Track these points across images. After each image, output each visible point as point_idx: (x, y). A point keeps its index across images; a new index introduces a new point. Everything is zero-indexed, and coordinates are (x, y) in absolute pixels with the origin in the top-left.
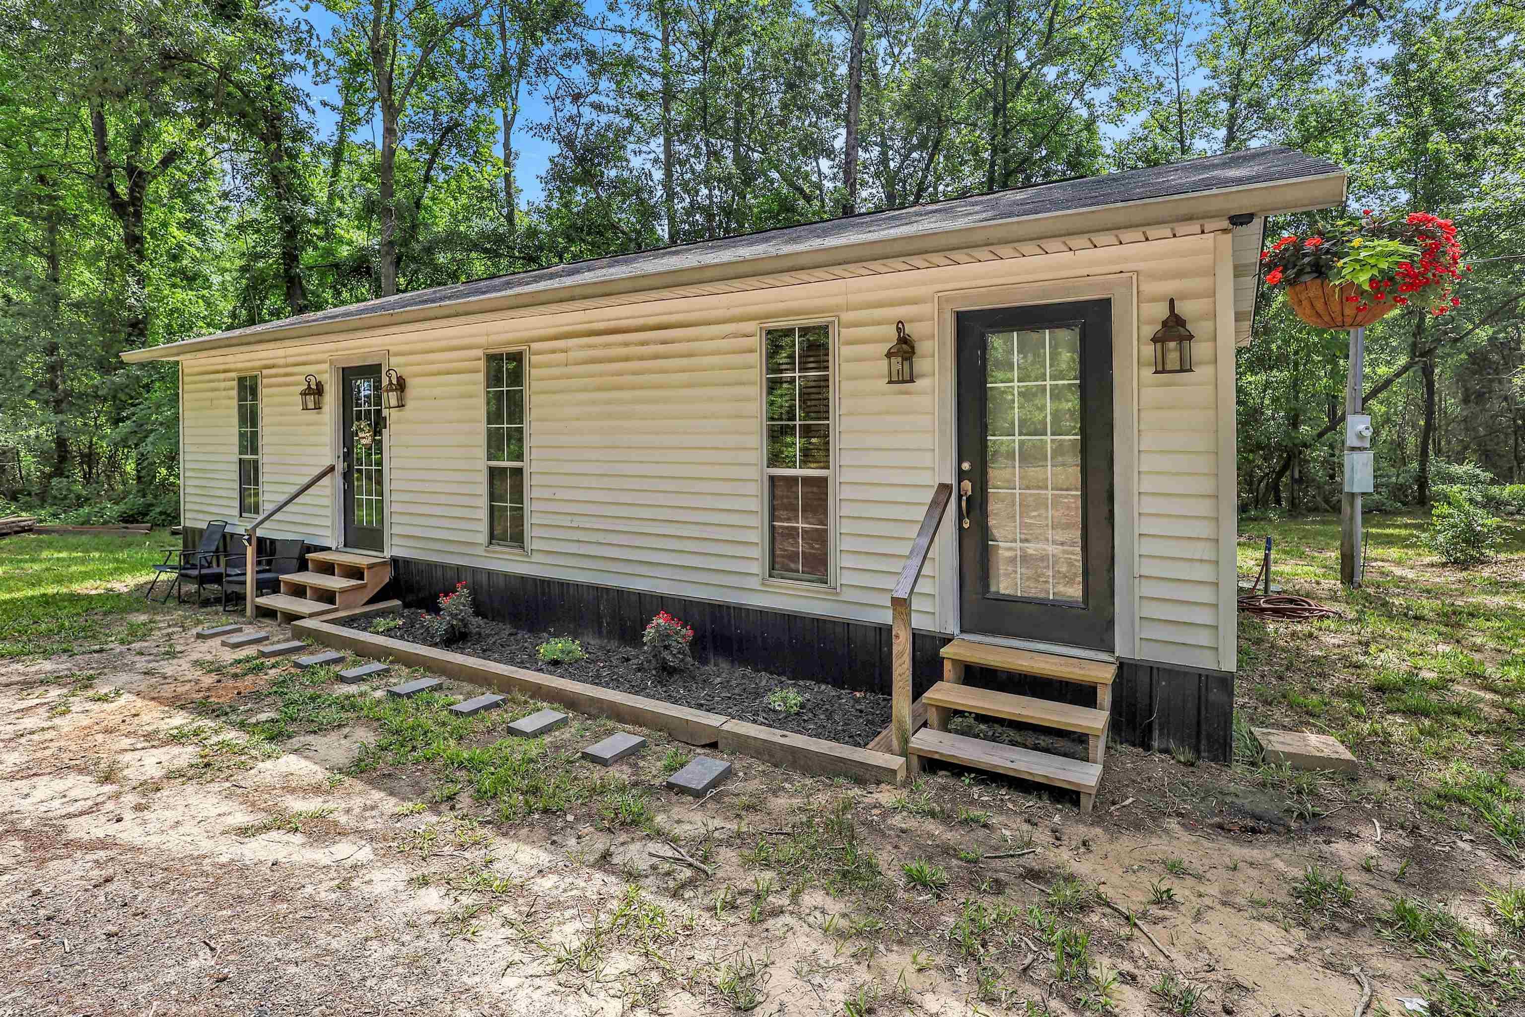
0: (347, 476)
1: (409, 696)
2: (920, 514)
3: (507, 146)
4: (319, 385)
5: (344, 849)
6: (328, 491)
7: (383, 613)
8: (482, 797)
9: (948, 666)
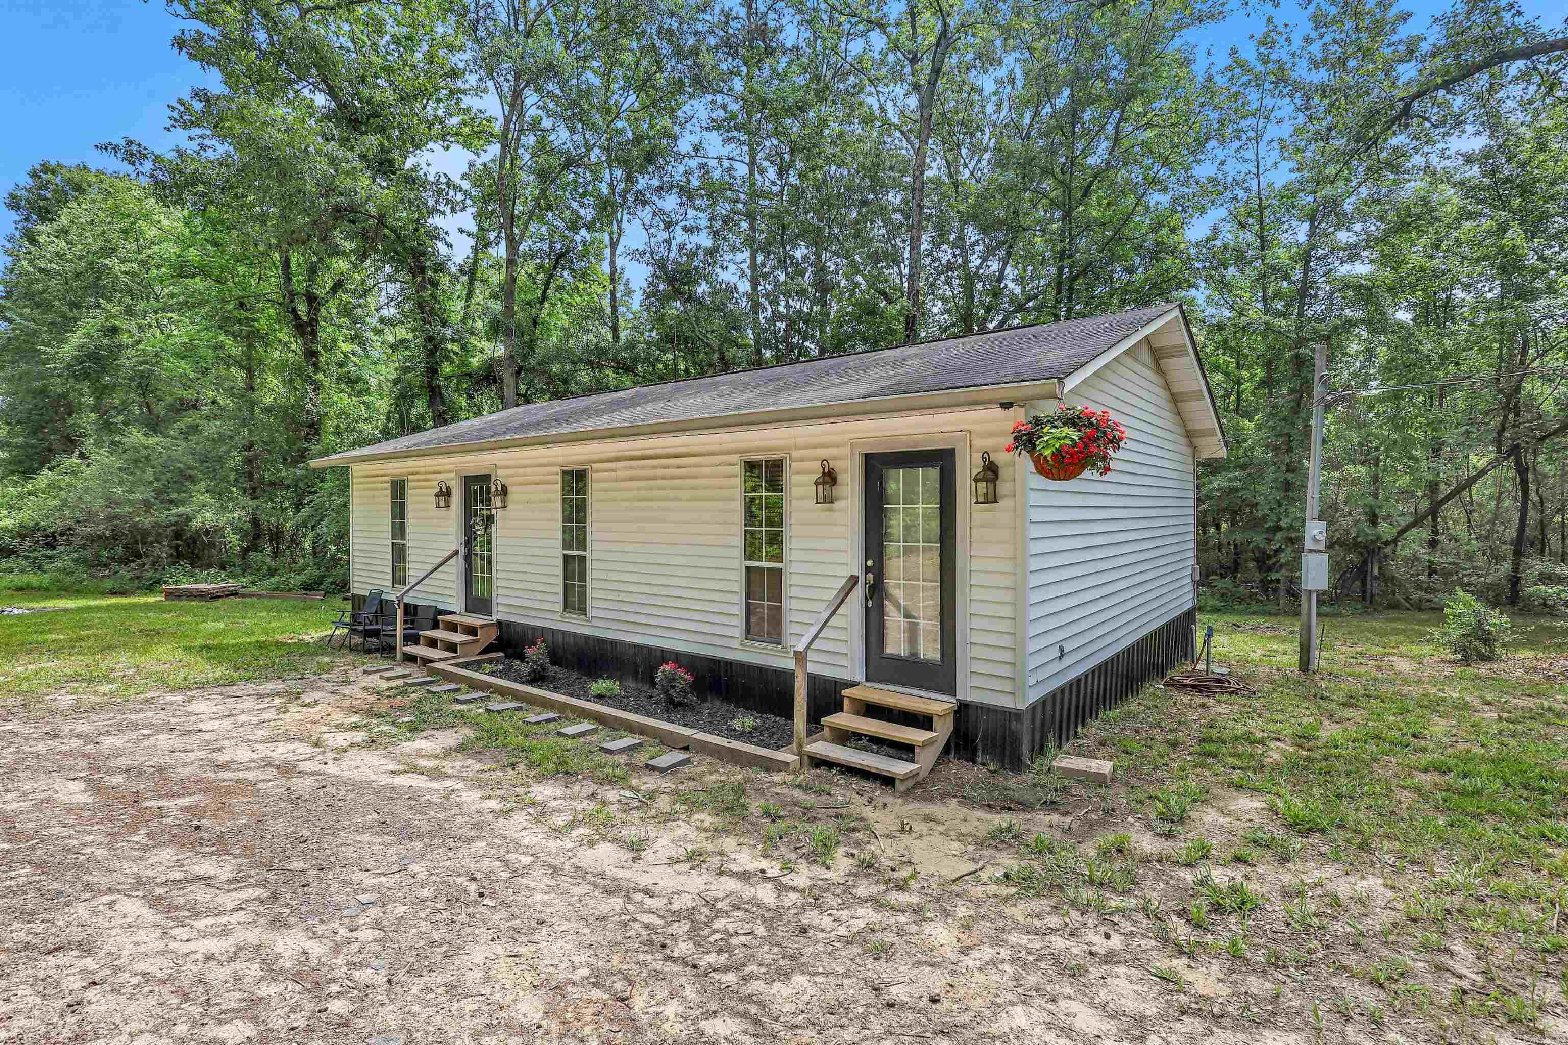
0: (468, 558)
1: (499, 712)
2: (831, 595)
3: (612, 264)
4: (448, 488)
5: (448, 783)
6: (454, 570)
7: (490, 661)
8: (531, 765)
9: (846, 702)
